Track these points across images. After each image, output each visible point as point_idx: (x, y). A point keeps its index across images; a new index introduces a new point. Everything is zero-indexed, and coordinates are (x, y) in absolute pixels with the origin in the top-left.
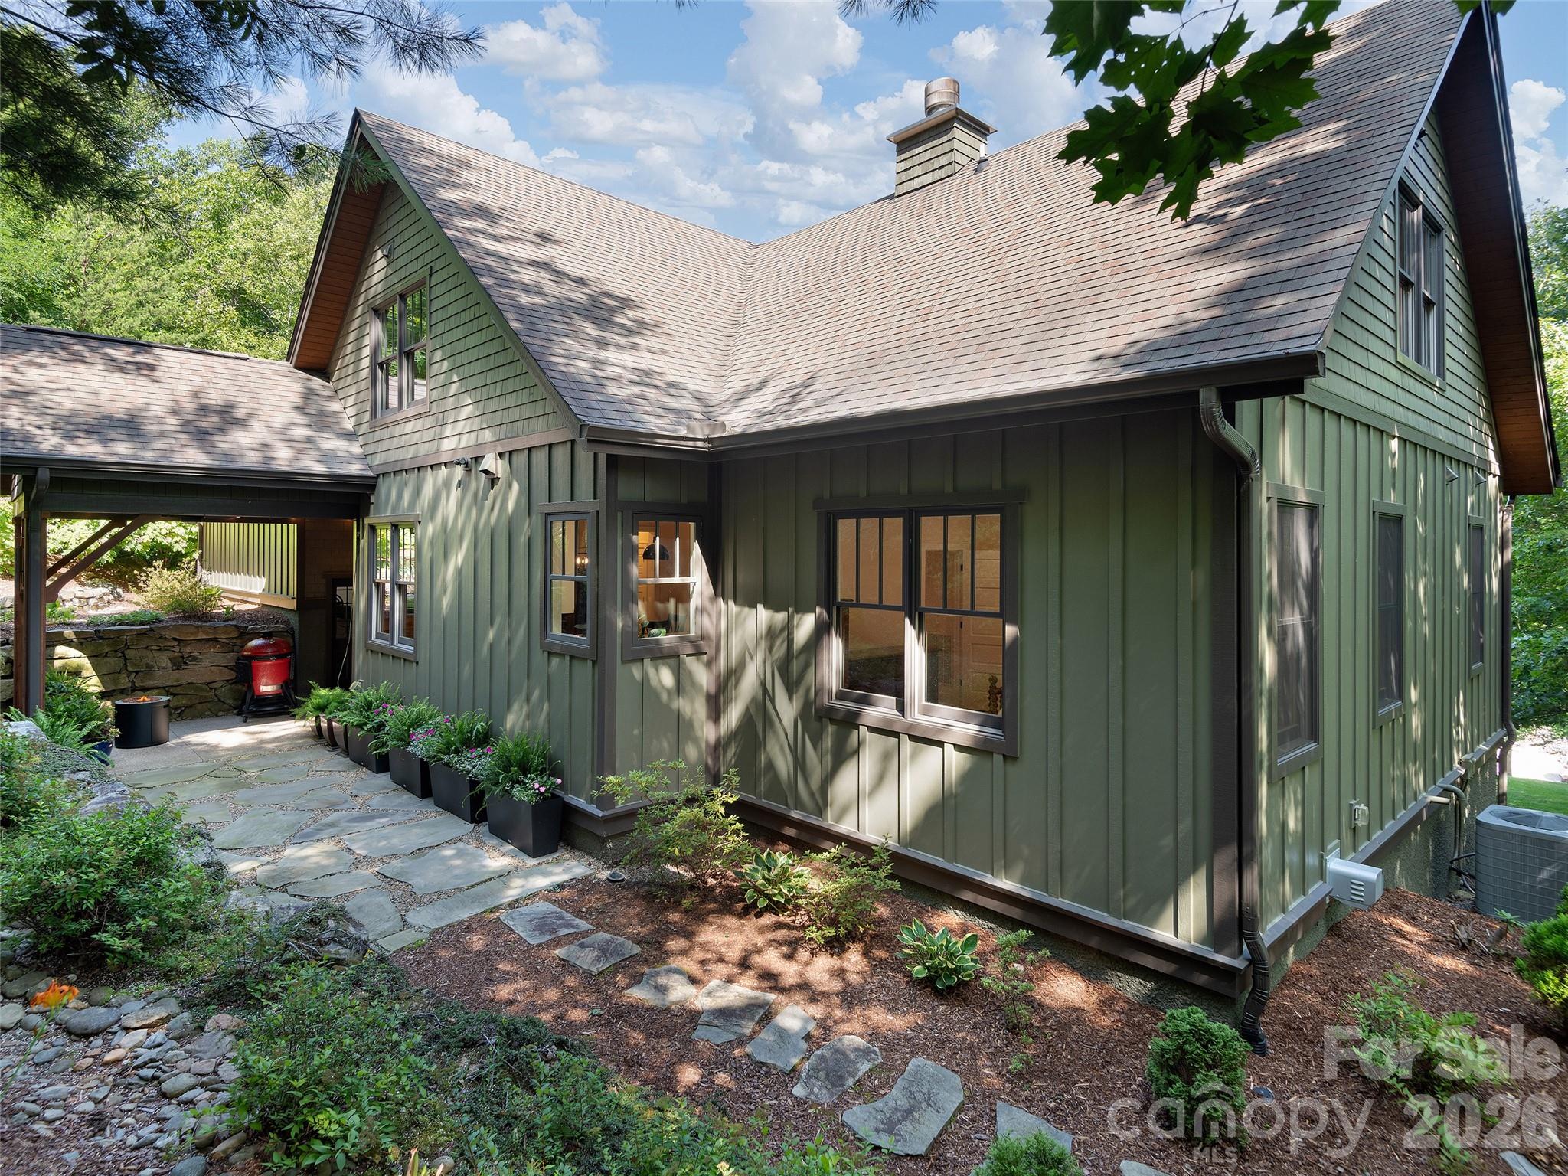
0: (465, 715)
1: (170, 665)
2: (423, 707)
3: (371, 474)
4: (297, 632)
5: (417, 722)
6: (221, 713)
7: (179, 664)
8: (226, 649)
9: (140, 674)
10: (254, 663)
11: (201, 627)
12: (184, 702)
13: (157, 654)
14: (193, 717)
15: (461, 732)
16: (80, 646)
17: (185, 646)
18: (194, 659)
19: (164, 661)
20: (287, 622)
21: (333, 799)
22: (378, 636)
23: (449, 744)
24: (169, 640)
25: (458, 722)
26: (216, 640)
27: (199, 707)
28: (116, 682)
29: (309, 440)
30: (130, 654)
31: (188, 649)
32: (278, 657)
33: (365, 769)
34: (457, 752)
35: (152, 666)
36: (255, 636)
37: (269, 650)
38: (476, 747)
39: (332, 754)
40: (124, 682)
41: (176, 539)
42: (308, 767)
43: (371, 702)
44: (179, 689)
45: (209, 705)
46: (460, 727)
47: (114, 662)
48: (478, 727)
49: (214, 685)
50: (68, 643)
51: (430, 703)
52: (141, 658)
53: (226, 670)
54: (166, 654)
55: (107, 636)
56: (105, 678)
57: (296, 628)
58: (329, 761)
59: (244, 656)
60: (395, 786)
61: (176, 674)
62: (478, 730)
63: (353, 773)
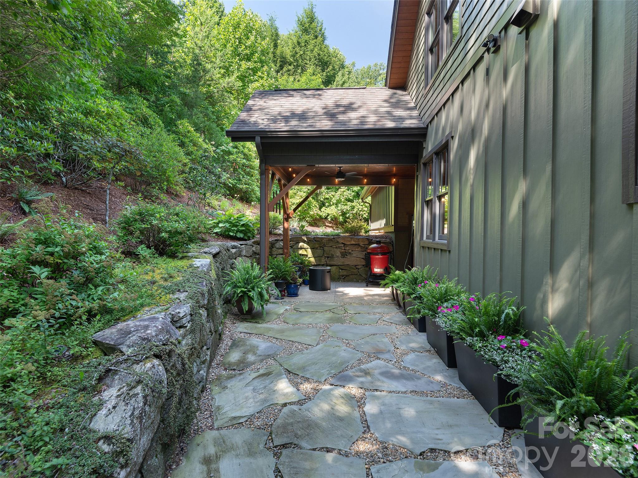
0: (492, 296)
1: (340, 255)
2: (452, 285)
3: (422, 126)
4: (394, 243)
5: (444, 297)
6: (360, 281)
7: (344, 255)
8: (363, 250)
9: (329, 258)
10: (372, 256)
11: (353, 238)
12: (345, 273)
13: (335, 250)
14: (348, 281)
15: (486, 313)
16: (308, 243)
17: (346, 247)
18: (350, 253)
19: (338, 253)
20: (391, 239)
21: (382, 346)
22: (428, 238)
23: (473, 325)
24: (340, 244)
25: (483, 302)
26: (359, 245)
27: (351, 276)
28: (320, 260)
29: (389, 113)
30: (326, 248)
31: (347, 248)
32: (383, 254)
33: (412, 327)
34: (482, 336)
35: (334, 255)
36: (374, 243)
37: (379, 250)
38: (506, 334)
39: (398, 311)
40: (323, 261)
41: (364, 212)
42: (380, 317)
43: (417, 279)
44: (343, 267)
45: (356, 276)
46: (486, 308)
47: (319, 252)
48: (508, 311)
49: (357, 267)
50: (304, 241)
51: (458, 283)
52: (330, 251)
53: (362, 260)
54: (339, 250)
55: (317, 240)
56: (317, 258)
57: (394, 241)
58: (395, 314)
59: (368, 252)
60: (428, 347)
61: (342, 260)
62: (508, 314)
63: (404, 327)
